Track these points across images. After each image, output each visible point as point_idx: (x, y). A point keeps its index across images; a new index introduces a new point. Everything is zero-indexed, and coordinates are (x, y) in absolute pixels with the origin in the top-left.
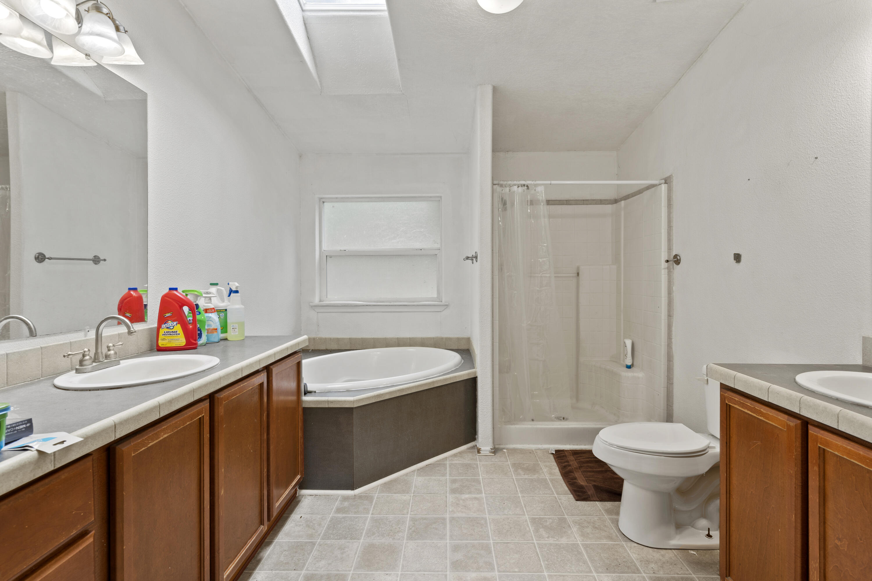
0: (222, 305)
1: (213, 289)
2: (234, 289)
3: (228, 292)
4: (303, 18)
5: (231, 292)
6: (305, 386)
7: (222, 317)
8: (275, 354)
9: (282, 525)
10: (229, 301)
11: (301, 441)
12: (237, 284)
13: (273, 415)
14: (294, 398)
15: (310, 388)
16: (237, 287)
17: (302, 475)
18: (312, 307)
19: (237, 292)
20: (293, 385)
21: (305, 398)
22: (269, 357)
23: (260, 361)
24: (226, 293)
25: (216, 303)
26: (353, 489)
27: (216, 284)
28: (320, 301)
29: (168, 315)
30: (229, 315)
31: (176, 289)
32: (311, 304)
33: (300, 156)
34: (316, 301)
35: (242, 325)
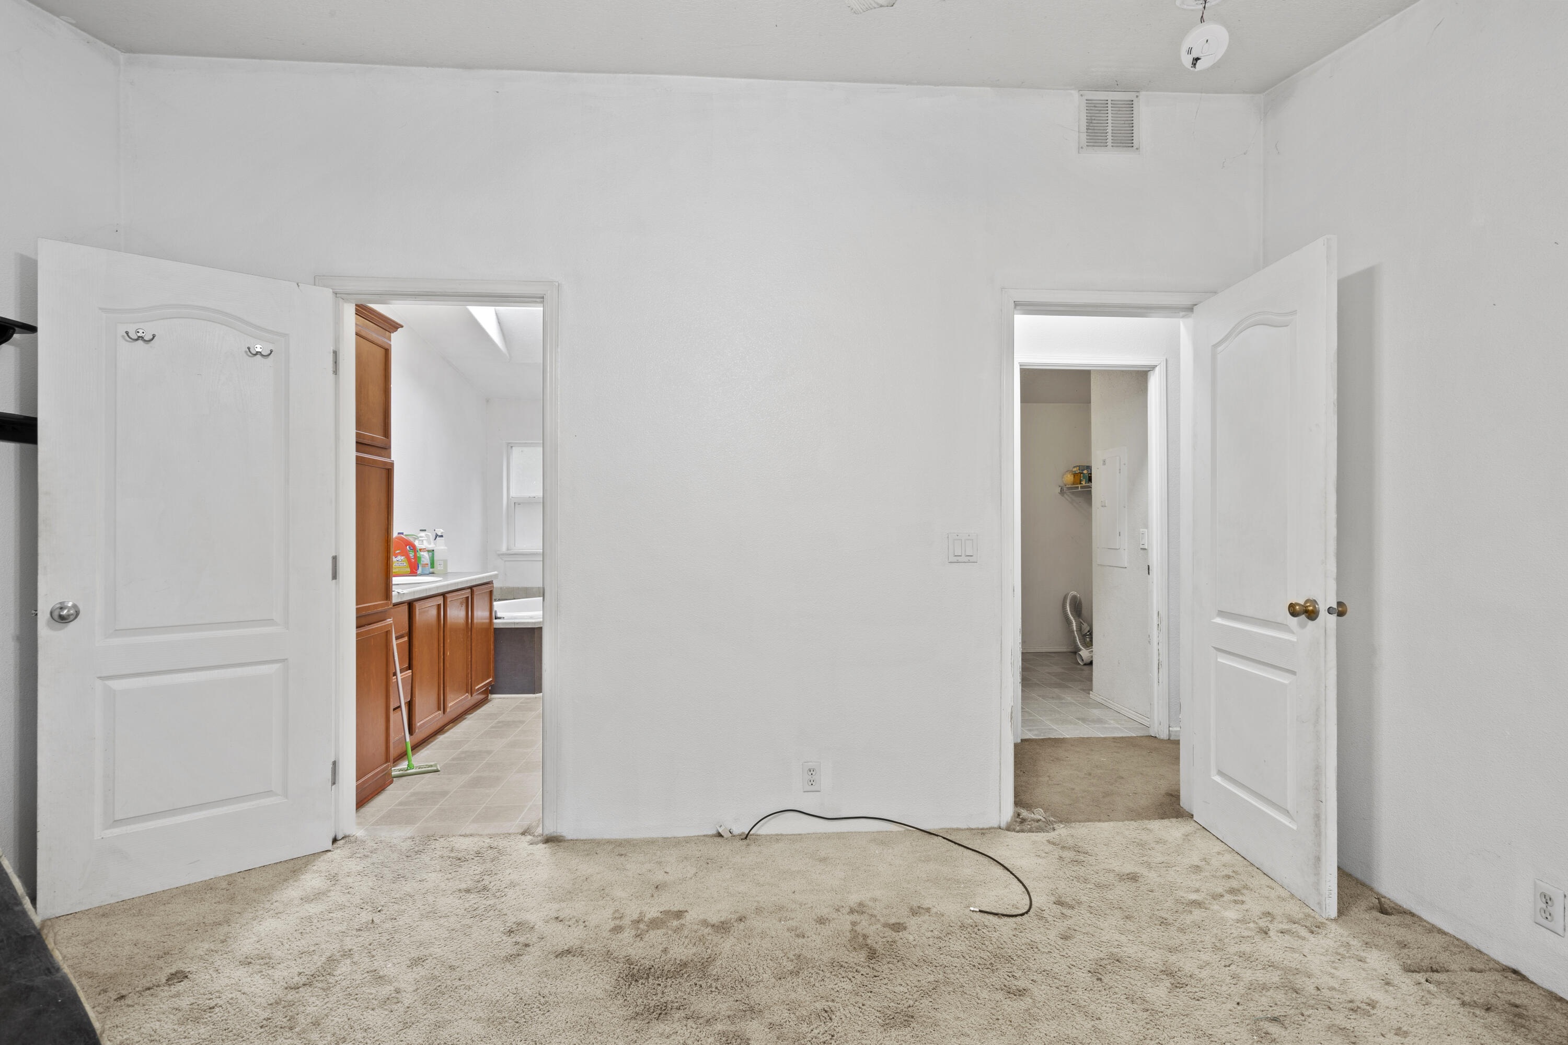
0: (431, 547)
1: (423, 534)
2: (439, 534)
3: (434, 537)
4: (496, 314)
5: (437, 536)
6: (496, 612)
7: (431, 556)
8: (476, 579)
9: (477, 709)
10: (435, 544)
11: (492, 652)
12: (442, 531)
13: (474, 631)
14: (487, 621)
15: (499, 615)
16: (442, 533)
17: (493, 678)
18: (499, 555)
19: (442, 536)
20: (487, 614)
21: (495, 621)
22: (472, 580)
23: (467, 581)
24: (432, 537)
25: (425, 545)
26: (534, 693)
27: (425, 530)
28: (508, 550)
29: (398, 552)
30: (436, 554)
31: (402, 533)
32: (498, 552)
33: (488, 401)
34: (504, 549)
35: (445, 562)
